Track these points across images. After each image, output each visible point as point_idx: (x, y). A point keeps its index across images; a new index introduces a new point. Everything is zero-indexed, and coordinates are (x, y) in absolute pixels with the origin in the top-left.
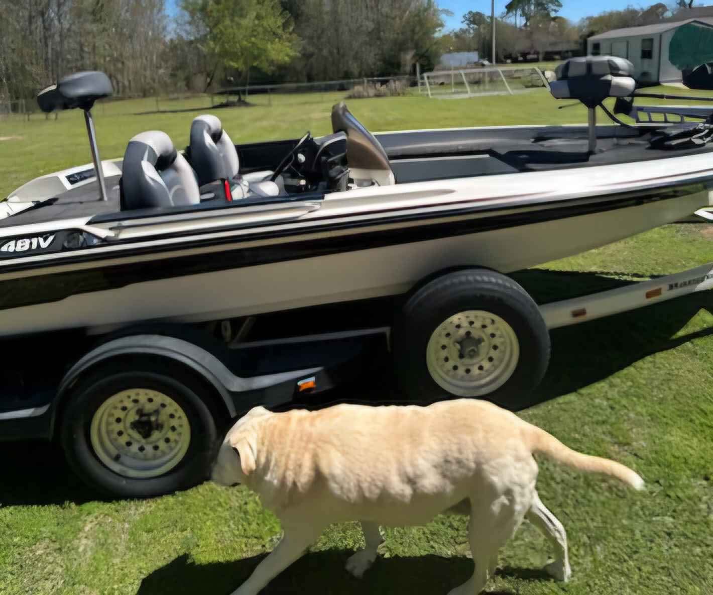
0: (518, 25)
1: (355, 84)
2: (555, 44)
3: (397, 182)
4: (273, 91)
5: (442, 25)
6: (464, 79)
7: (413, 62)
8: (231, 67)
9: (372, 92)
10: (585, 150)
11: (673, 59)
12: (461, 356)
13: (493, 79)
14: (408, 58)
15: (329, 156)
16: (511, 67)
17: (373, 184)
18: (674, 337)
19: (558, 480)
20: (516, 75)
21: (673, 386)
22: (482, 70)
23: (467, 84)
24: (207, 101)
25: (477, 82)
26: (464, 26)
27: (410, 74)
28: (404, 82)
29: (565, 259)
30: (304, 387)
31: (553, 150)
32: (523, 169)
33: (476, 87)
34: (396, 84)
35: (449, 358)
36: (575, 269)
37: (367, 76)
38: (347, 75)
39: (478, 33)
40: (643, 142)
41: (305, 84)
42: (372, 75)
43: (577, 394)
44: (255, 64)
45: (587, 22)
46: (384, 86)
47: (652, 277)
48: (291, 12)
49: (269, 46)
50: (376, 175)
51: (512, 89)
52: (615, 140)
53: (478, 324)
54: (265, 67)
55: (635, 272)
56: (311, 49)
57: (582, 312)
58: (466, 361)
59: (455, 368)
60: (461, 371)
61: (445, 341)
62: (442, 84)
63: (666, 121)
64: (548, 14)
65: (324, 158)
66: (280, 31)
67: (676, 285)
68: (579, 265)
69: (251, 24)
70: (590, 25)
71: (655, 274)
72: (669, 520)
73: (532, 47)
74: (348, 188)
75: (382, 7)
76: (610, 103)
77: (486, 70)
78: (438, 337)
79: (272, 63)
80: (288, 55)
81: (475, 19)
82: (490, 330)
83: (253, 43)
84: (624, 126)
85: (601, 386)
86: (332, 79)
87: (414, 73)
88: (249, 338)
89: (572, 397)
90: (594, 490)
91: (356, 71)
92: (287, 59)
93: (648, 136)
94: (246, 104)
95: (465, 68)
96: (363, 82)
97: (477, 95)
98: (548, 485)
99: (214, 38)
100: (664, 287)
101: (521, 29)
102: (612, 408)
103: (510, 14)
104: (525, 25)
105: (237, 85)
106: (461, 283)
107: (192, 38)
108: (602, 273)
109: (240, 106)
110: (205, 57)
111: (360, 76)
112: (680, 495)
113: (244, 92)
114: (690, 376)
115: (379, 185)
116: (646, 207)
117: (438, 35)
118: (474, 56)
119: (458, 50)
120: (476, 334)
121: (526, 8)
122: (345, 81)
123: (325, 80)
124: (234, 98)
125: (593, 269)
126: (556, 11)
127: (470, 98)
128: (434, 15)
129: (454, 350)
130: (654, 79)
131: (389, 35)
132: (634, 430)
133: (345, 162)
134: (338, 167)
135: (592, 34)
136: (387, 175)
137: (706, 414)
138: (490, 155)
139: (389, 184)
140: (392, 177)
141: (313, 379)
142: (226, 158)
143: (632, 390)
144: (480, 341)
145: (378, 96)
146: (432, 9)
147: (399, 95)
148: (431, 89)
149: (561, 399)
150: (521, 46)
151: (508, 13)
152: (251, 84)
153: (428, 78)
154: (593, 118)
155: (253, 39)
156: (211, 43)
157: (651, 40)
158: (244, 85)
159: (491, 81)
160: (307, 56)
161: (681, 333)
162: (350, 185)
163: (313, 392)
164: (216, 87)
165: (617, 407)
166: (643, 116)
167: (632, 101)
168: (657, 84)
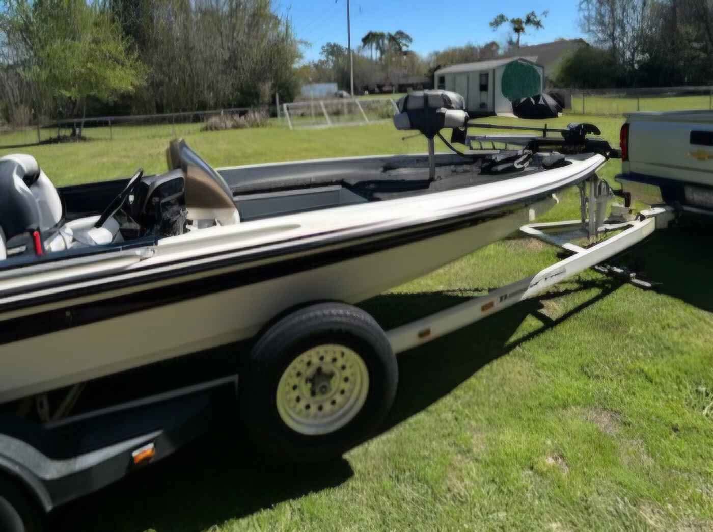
0: (374, 57)
1: (211, 115)
2: (406, 76)
3: (242, 220)
4: (115, 123)
5: (301, 56)
6: (324, 110)
7: (273, 92)
8: (61, 97)
9: (229, 123)
10: (427, 177)
11: (506, 92)
12: (313, 393)
13: (351, 109)
14: (266, 89)
15: (163, 197)
16: (368, 98)
17: (215, 224)
18: (507, 343)
19: (409, 499)
20: (374, 106)
21: (507, 389)
22: (341, 101)
23: (327, 116)
24: (32, 136)
25: (337, 113)
26: (323, 58)
27: (270, 105)
28: (264, 113)
29: (415, 281)
30: (141, 457)
31: (400, 179)
32: (372, 199)
33: (335, 118)
34: (255, 115)
35: (301, 397)
36: (425, 290)
37: (224, 107)
38: (203, 106)
39: (336, 63)
40: (475, 168)
41: (155, 115)
42: (230, 106)
43: (425, 412)
44: (92, 93)
45: (434, 58)
46: (243, 117)
47: (490, 290)
48: (135, 36)
49: (109, 73)
50: (219, 214)
51: (370, 120)
52: (452, 167)
53: (328, 359)
54: (105, 96)
55: (476, 287)
56: (159, 77)
57: (427, 332)
58: (318, 398)
59: (308, 407)
60: (314, 409)
61: (295, 381)
62: (302, 115)
63: (494, 149)
64: (400, 49)
65: (157, 199)
66: (122, 57)
67: (506, 297)
68: (428, 285)
69: (87, 49)
70: (438, 59)
71: (492, 287)
72: (502, 515)
73: (387, 78)
74: (186, 231)
75: (238, 34)
76: (447, 133)
77: (345, 101)
78: (288, 378)
79: (114, 92)
80: (132, 84)
81: (333, 50)
82: (340, 362)
83: (90, 70)
84: (460, 154)
85: (448, 400)
86: (184, 110)
87: (273, 103)
88: (75, 411)
89: (421, 416)
90: (440, 502)
91: (212, 103)
92: (130, 88)
93: (480, 162)
94: (83, 139)
95: (326, 99)
96: (219, 114)
97: (337, 125)
98: (400, 507)
99: (40, 64)
100: (496, 299)
101: (377, 63)
102: (456, 419)
103: (366, 47)
104: (381, 59)
105: (71, 116)
106: (310, 319)
107: (11, 62)
108: (448, 291)
109: (75, 141)
110: (28, 84)
111: (216, 107)
112: (512, 488)
113: (79, 125)
114: (519, 377)
115: (221, 224)
116: (481, 227)
117: (297, 65)
118: (333, 87)
119: (318, 80)
120: (326, 368)
121: (381, 41)
122: (200, 112)
123: (177, 110)
124: (67, 132)
125: (441, 288)
126: (407, 46)
127: (330, 129)
128: (291, 45)
129: (305, 389)
130: (490, 109)
131: (246, 64)
132: (475, 436)
133: (182, 202)
134: (175, 208)
135: (438, 67)
136: (231, 214)
137: (531, 409)
138: (343, 187)
139: (234, 223)
140: (236, 215)
141: (151, 446)
142: (44, 205)
143: (474, 400)
144: (331, 375)
145: (236, 127)
146: (289, 40)
147: (258, 126)
148: (291, 120)
149: (412, 420)
150: (378, 77)
151: (364, 46)
152: (88, 116)
153: (288, 109)
154: (432, 147)
155: (89, 65)
156: (36, 69)
157: (487, 75)
158: (79, 116)
159: (350, 112)
160: (155, 85)
161: (513, 339)
162: (188, 227)
163: (151, 461)
164: (44, 119)
165: (460, 417)
166: (475, 145)
167: (465, 131)
168: (492, 114)
